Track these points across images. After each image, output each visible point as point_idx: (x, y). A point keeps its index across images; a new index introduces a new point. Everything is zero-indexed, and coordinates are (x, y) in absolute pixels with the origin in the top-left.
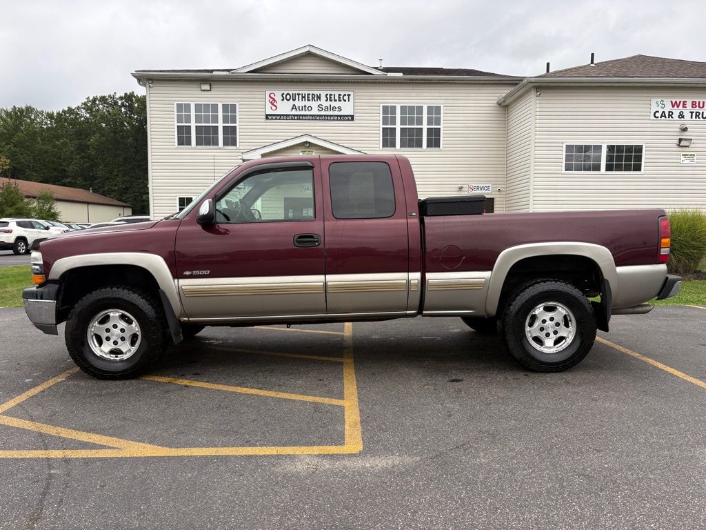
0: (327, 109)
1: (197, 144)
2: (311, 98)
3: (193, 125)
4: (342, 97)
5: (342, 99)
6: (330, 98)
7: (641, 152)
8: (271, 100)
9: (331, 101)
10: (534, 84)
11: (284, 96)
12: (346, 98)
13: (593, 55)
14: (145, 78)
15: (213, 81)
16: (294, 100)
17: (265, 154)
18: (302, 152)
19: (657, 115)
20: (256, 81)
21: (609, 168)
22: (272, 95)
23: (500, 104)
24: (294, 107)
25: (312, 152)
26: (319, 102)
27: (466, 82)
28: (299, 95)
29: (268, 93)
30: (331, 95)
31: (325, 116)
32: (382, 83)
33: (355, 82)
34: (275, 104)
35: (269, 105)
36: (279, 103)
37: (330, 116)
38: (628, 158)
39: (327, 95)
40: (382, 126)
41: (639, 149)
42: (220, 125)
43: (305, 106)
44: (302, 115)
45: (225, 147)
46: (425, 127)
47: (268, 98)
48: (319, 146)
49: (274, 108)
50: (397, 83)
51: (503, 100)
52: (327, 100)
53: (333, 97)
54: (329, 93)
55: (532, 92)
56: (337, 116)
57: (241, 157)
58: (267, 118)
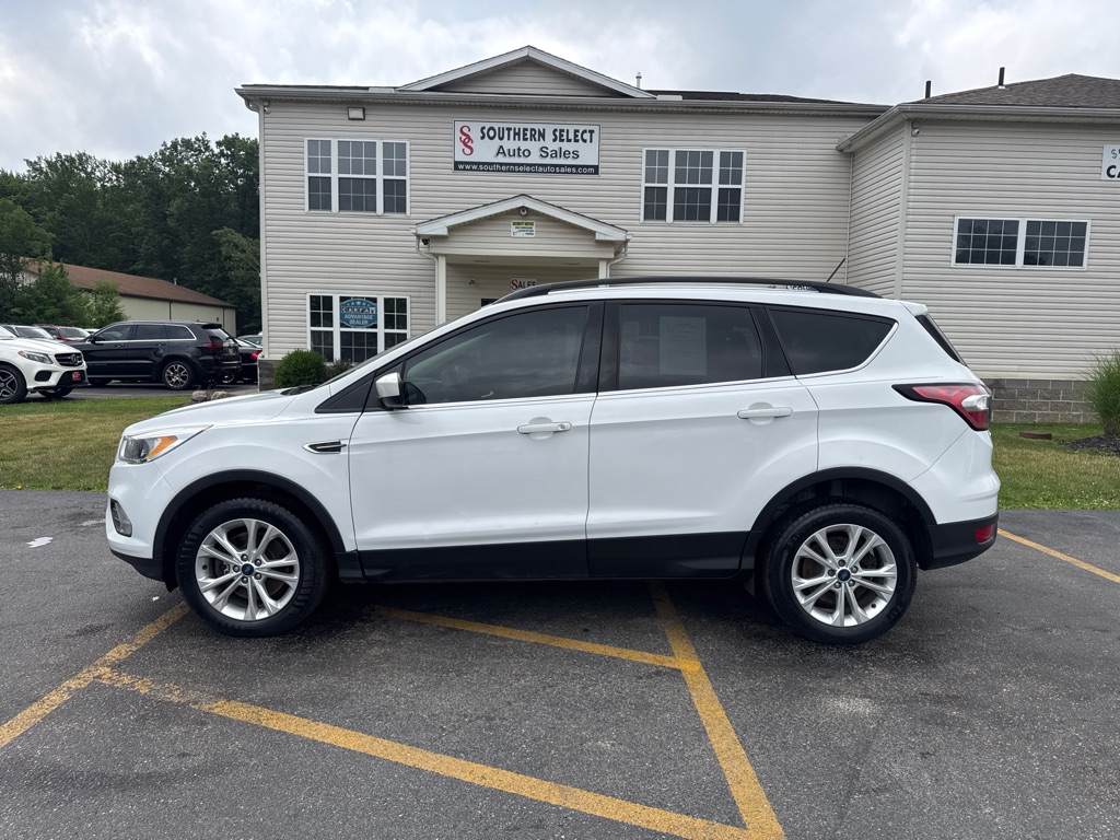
0: (555, 154)
1: (340, 209)
2: (528, 136)
3: (335, 176)
4: (579, 134)
5: (579, 138)
6: (561, 135)
7: (1084, 235)
8: (464, 137)
9: (562, 140)
10: (910, 115)
11: (485, 131)
12: (587, 136)
13: (1002, 70)
14: (257, 97)
15: (369, 103)
16: (501, 139)
17: (453, 226)
18: (514, 224)
19: (1112, 172)
20: (440, 106)
21: (1029, 260)
22: (465, 130)
23: (841, 151)
24: (501, 151)
25: (532, 224)
26: (542, 143)
27: (786, 112)
28: (509, 129)
29: (459, 125)
30: (562, 131)
31: (551, 165)
32: (647, 112)
33: (602, 111)
34: (469, 144)
35: (459, 146)
36: (477, 143)
37: (560, 166)
38: (1062, 244)
39: (556, 130)
40: (644, 185)
41: (1080, 228)
42: (380, 177)
43: (519, 149)
44: (514, 165)
45: (386, 214)
46: (715, 186)
47: (458, 134)
48: (544, 214)
49: (468, 151)
50: (672, 112)
51: (848, 143)
52: (555, 140)
53: (565, 134)
54: (559, 127)
55: (905, 129)
56: (571, 166)
57: (414, 231)
58: (456, 168)
